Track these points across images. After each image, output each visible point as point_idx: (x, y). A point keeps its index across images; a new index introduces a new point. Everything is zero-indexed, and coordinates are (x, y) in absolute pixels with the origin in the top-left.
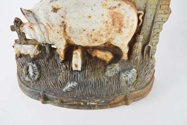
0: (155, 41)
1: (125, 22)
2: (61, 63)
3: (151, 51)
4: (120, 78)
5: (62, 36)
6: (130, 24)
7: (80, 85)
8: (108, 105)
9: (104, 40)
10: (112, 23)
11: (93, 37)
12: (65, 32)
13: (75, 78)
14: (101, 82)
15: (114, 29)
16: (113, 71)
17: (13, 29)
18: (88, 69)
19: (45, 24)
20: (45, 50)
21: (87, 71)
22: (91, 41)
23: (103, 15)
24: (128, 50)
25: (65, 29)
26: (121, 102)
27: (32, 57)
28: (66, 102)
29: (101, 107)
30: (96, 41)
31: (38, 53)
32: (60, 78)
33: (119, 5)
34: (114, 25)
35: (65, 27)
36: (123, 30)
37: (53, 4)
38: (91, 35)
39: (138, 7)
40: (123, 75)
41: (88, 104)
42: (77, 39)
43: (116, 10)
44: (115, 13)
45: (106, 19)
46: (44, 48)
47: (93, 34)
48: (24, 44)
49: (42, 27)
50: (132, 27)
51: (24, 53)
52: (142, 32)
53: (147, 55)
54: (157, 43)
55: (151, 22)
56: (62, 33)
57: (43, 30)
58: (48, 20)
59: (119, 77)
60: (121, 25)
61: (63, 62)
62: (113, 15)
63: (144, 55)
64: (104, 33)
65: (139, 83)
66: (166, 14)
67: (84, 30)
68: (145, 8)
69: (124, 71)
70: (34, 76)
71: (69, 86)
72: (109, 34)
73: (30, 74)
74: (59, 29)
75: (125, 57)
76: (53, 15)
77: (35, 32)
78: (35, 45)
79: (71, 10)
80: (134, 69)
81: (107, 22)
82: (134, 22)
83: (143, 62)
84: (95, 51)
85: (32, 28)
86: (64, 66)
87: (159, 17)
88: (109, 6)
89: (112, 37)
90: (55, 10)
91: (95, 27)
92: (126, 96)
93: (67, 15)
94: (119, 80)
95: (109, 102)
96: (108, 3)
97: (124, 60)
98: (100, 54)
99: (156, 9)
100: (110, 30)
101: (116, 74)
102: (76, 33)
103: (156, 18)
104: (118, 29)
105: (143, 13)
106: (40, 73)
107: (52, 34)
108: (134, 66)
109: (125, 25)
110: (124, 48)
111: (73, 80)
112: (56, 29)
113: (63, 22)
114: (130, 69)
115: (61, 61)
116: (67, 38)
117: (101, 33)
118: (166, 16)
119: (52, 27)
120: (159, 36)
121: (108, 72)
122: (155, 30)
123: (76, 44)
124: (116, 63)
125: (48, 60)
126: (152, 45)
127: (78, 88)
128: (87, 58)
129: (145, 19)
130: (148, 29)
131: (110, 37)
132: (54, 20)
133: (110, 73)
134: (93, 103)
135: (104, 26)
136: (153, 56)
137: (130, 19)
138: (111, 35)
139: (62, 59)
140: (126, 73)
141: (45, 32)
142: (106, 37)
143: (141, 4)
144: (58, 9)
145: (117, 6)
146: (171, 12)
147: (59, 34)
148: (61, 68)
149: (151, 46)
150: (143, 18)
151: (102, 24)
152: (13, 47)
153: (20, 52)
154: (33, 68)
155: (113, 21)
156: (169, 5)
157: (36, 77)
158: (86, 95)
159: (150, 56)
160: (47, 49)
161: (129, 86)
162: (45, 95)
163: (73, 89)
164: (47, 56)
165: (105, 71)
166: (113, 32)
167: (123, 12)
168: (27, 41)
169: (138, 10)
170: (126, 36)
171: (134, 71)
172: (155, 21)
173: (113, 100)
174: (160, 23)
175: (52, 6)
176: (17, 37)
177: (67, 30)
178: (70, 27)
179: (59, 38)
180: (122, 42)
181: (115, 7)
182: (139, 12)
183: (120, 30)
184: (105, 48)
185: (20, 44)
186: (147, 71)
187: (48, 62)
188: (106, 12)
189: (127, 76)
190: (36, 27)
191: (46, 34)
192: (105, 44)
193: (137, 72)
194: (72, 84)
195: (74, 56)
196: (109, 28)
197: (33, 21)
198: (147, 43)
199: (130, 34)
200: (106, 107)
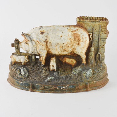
0: (102, 51)
1: (81, 39)
2: (42, 67)
3: (101, 57)
4: (82, 74)
5: (45, 48)
6: (84, 40)
7: (56, 78)
8: (74, 90)
9: (70, 50)
10: (74, 39)
11: (63, 48)
12: (47, 45)
13: (52, 75)
14: (69, 77)
15: (75, 43)
16: (77, 71)
17: (13, 45)
18: (60, 70)
19: (36, 41)
20: (32, 59)
21: (60, 71)
22: (62, 51)
23: (68, 35)
24: (85, 57)
25: (47, 43)
27: (23, 64)
29: (70, 91)
30: (65, 50)
31: (27, 61)
32: (43, 75)
33: (77, 30)
34: (75, 41)
35: (47, 42)
36: (81, 43)
37: (41, 30)
38: (62, 47)
39: (88, 31)
40: (84, 72)
41: (61, 88)
42: (54, 50)
43: (76, 32)
44: (75, 34)
45: (71, 37)
46: (31, 58)
47: (63, 46)
48: (19, 55)
49: (34, 43)
50: (86, 41)
51: (18, 61)
52: (93, 45)
53: (99, 61)
54: (104, 52)
55: (97, 39)
56: (45, 46)
57: (34, 44)
58: (38, 39)
59: (81, 74)
60: (79, 40)
61: (44, 66)
62: (74, 35)
63: (97, 60)
64: (70, 45)
65: (94, 77)
66: (105, 34)
67: (58, 44)
68: (93, 31)
70: (24, 75)
71: (49, 79)
72: (73, 46)
73: (22, 74)
74: (44, 44)
75: (84, 61)
76: (41, 36)
77: (29, 46)
78: (26, 56)
79: (51, 33)
80: (91, 69)
81: (71, 39)
83: (96, 65)
84: (64, 58)
85: (27, 43)
86: (45, 69)
87: (102, 36)
88: (72, 30)
89: (74, 48)
90: (42, 33)
91: (64, 42)
92: (86, 84)
93: (49, 36)
94: (81, 76)
95: (75, 87)
96: (71, 29)
97: (83, 63)
98: (68, 60)
99: (99, 31)
100: (73, 43)
101: (79, 73)
102: (53, 46)
103: (100, 36)
104: (77, 43)
105: (92, 34)
106: (29, 73)
107: (39, 47)
108: (91, 68)
109: (82, 40)
110: (83, 55)
112: (42, 43)
113: (46, 40)
114: (88, 70)
115: (42, 65)
116: (48, 49)
117: (68, 46)
118: (106, 35)
119: (40, 43)
120: (104, 47)
121: (74, 71)
122: (101, 44)
123: (53, 53)
124: (79, 66)
125: (33, 66)
126: (101, 54)
127: (55, 80)
128: (59, 64)
129: (93, 38)
130: (97, 43)
131: (73, 48)
132: (41, 38)
134: (65, 88)
135: (69, 41)
136: (103, 61)
137: (84, 37)
138: (74, 46)
139: (44, 64)
140: (85, 71)
141: (35, 45)
142: (71, 48)
143: (90, 29)
144: (44, 32)
145: (76, 30)
146: (108, 33)
147: (43, 47)
148: (42, 70)
149: (100, 54)
151: (68, 40)
152: (11, 57)
153: (15, 60)
154: (24, 70)
155: (75, 38)
156: (106, 29)
157: (27, 75)
158: (60, 83)
159: (101, 61)
160: (33, 58)
161: (88, 78)
162: (33, 84)
163: (52, 80)
164: (33, 64)
165: (72, 71)
166: (75, 44)
167: (79, 33)
168: (21, 54)
169: (89, 33)
170: (83, 47)
171: (91, 70)
172: (100, 38)
173: (78, 86)
174: (103, 39)
175: (41, 31)
176: (14, 51)
177: (48, 45)
178: (50, 43)
179: (43, 49)
180: (80, 51)
181: (75, 31)
182: (89, 34)
183: (79, 43)
184: (71, 57)
185: (16, 55)
186: (99, 71)
187: (34, 67)
188: (70, 33)
189: (86, 73)
190: (30, 43)
191: (35, 47)
192: (71, 53)
193: (93, 71)
194: (51, 78)
195: (51, 61)
196: (72, 42)
197: (29, 39)
198: (98, 53)
199: (85, 46)
200: (73, 91)
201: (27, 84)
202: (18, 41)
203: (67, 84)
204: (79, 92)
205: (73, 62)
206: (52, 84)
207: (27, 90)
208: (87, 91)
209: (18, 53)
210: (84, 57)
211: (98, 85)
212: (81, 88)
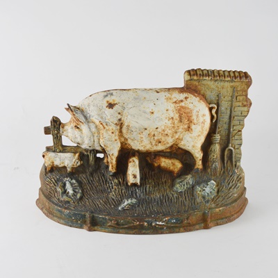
0: (237, 142)
1: (194, 117)
2: (111, 178)
3: (234, 156)
4: (195, 193)
5: (117, 138)
6: (201, 119)
7: (140, 202)
8: (180, 227)
9: (170, 141)
10: (178, 119)
11: (156, 138)
12: (121, 131)
13: (132, 194)
14: (168, 198)
15: (181, 127)
16: (184, 185)
17: (47, 131)
18: (149, 184)
19: (98, 123)
20: (88, 160)
21: (148, 186)
22: (154, 144)
23: (167, 110)
24: (202, 155)
25: (121, 128)
26: (199, 224)
27: (69, 170)
28: (123, 225)
29: (172, 229)
30: (160, 142)
31: (79, 164)
32: (112, 195)
33: (186, 98)
34: (181, 122)
35: (121, 125)
36: (193, 127)
37: (108, 99)
38: (154, 135)
39: (209, 100)
40: (198, 188)
41: (153, 224)
42: (136, 141)
43: (183, 104)
44: (182, 107)
45: (172, 115)
46: (86, 158)
47: (156, 133)
48: (60, 152)
49: (92, 126)
50: (203, 123)
51: (58, 164)
52: (218, 130)
53: (229, 162)
54: (241, 145)
55: (228, 117)
56: (117, 133)
57: (94, 130)
58: (102, 118)
59: (193, 192)
60: (190, 121)
61: (115, 175)
62: (180, 110)
63: (225, 162)
64: (170, 132)
65: (221, 199)
66: (245, 106)
67: (146, 129)
68: (218, 100)
69: (198, 183)
70: (74, 195)
71: (126, 203)
72: (176, 132)
73: (68, 193)
74: (114, 128)
75: (199, 165)
76: (108, 112)
77: (82, 133)
78: (75, 153)
79: (130, 106)
80: (213, 181)
81: (172, 118)
82: (205, 118)
83: (224, 172)
84: (158, 158)
85: (78, 128)
86: (116, 181)
87: (238, 110)
88: (175, 100)
89: (179, 136)
90: (111, 106)
91: (158, 124)
92: (204, 214)
93: (125, 111)
94: (193, 196)
95: (182, 222)
96: (173, 97)
97: (198, 169)
98: (165, 163)
99: (232, 101)
100: (176, 128)
101: (189, 189)
102: (135, 133)
103: (233, 112)
104: (186, 126)
105: (216, 106)
106: (82, 191)
107: (105, 135)
108: (213, 178)
109: (195, 121)
110: (196, 151)
111: (131, 196)
112: (111, 128)
113: (120, 120)
114: (206, 182)
115: (111, 174)
116: (123, 140)
117: (166, 132)
118: (246, 109)
119: (105, 126)
120: (241, 135)
121: (178, 186)
122: (235, 127)
123: (133, 148)
124: (187, 174)
125: (92, 174)
126: (234, 148)
127: (138, 206)
128: (146, 170)
129: (219, 114)
130: (226, 126)
131: (177, 137)
132: (109, 117)
133: (179, 187)
134: (161, 223)
135: (169, 123)
136: (238, 164)
137: (201, 113)
138: (178, 134)
139: (114, 171)
140: (202, 186)
141: (96, 132)
142: (172, 137)
143: (211, 95)
144: (115, 104)
145: (184, 100)
146: (251, 104)
147: (114, 135)
148: (111, 183)
149: (232, 149)
150: (217, 113)
151: (167, 121)
152: (44, 156)
153: (53, 163)
154: (72, 184)
155: (180, 117)
156: (246, 95)
157: (79, 196)
158: (151, 213)
159: (234, 163)
160: (91, 158)
161: (208, 201)
162: (93, 216)
163: (132, 206)
164: (90, 169)
165: (173, 185)
166: (180, 130)
167: (191, 106)
168: (64, 149)
169: (209, 104)
170: (197, 135)
171: (213, 184)
172: (232, 115)
173: (187, 219)
174: (239, 118)
175: (108, 102)
176: (51, 143)
177: (124, 130)
178: (128, 126)
179: (114, 139)
180: (192, 144)
181: (182, 101)
182: (211, 106)
183: (189, 127)
184: (171, 155)
185: (54, 151)
186: (231, 184)
187: (92, 177)
188: (171, 106)
189: (204, 190)
190: (84, 128)
191: (96, 135)
192: (171, 147)
193: (217, 186)
194: (130, 201)
195: (130, 165)
196: (176, 126)
197: (82, 119)
198: (227, 146)
199: (202, 133)
200: (177, 230)
201: (79, 214)
202: (58, 123)
203: (165, 215)
204: (190, 230)
205: (177, 165)
206: (134, 216)
207: (81, 227)
208: (206, 227)
209: (59, 147)
210: (198, 155)
211: (228, 215)
212: (194, 223)
